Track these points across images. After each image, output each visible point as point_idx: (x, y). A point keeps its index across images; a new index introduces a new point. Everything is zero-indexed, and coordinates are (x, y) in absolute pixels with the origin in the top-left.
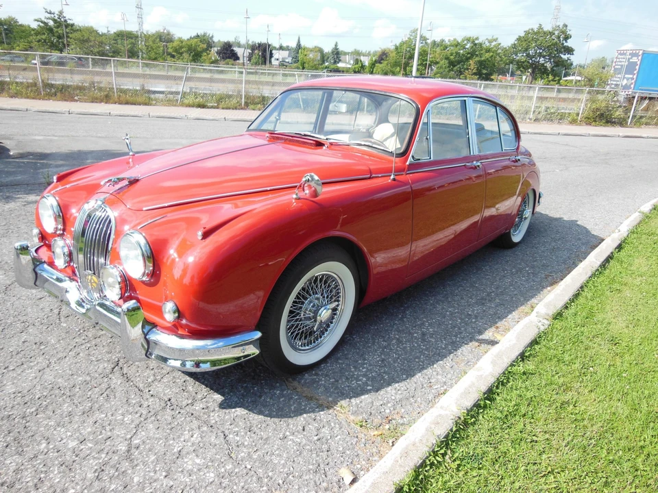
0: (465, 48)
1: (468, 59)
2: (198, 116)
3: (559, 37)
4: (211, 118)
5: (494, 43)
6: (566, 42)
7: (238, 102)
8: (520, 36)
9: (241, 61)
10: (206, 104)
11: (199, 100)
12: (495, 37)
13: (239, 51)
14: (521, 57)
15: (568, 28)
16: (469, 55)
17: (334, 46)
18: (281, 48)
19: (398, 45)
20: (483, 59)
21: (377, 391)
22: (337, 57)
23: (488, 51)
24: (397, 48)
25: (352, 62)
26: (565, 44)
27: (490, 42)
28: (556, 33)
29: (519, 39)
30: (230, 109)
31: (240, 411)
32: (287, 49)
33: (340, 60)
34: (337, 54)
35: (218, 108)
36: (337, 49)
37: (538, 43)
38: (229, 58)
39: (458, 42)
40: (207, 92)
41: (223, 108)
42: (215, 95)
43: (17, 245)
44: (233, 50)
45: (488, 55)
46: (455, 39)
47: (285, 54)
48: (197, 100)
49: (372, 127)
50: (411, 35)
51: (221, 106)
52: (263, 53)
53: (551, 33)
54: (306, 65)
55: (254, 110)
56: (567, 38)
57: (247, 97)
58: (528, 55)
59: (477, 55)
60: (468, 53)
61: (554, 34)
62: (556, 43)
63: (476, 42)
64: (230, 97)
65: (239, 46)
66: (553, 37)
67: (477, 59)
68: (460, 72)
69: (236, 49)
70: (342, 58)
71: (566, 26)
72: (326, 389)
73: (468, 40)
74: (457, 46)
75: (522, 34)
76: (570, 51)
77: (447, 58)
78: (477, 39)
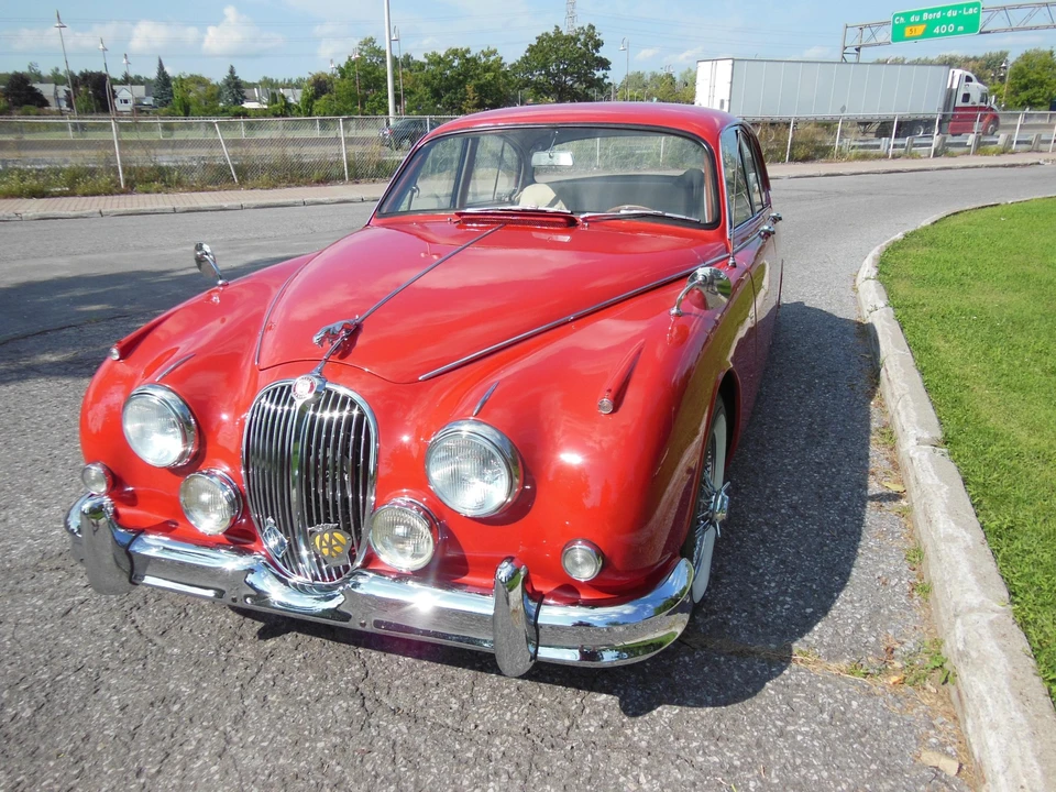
0: (452, 67)
1: (461, 83)
2: (42, 213)
3: (586, 45)
4: (73, 214)
5: (492, 58)
6: (598, 51)
7: (112, 182)
8: (531, 45)
9: (54, 107)
10: (46, 190)
11: (31, 183)
12: (492, 48)
13: (47, 90)
14: (538, 76)
15: (596, 31)
16: (461, 77)
17: (228, 74)
18: (127, 80)
19: (342, 66)
20: (481, 82)
21: (826, 613)
22: (239, 93)
23: (487, 69)
24: (342, 71)
25: (265, 100)
26: (597, 55)
27: (487, 55)
28: (582, 38)
29: (532, 49)
30: (98, 194)
31: (666, 713)
32: (137, 81)
33: (245, 98)
34: (236, 88)
35: (74, 195)
36: (236, 78)
37: (561, 53)
38: (28, 103)
39: (440, 57)
40: (43, 167)
41: (85, 195)
42: (62, 170)
43: (86, 507)
44: (33, 89)
45: (489, 76)
46: (434, 54)
47: (140, 90)
48: (27, 183)
49: (514, 192)
50: (362, 50)
51: (79, 191)
52: (94, 91)
53: (575, 39)
54: (193, 108)
55: (147, 192)
56: (598, 44)
57: (128, 171)
58: (548, 74)
59: (472, 77)
60: (459, 75)
61: (579, 40)
62: (585, 53)
63: (468, 56)
64: (92, 172)
65: (41, 79)
66: (579, 45)
67: (474, 82)
68: (452, 104)
69: (38, 86)
70: (247, 93)
71: (593, 28)
72: (751, 632)
73: (455, 53)
74: (439, 63)
75: (535, 43)
76: (604, 64)
77: (427, 84)
78: (468, 51)
